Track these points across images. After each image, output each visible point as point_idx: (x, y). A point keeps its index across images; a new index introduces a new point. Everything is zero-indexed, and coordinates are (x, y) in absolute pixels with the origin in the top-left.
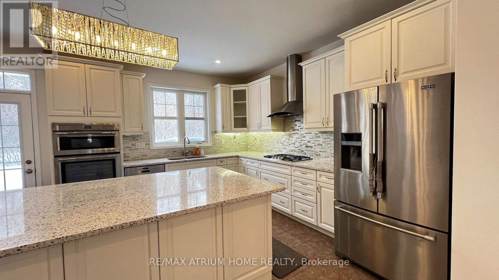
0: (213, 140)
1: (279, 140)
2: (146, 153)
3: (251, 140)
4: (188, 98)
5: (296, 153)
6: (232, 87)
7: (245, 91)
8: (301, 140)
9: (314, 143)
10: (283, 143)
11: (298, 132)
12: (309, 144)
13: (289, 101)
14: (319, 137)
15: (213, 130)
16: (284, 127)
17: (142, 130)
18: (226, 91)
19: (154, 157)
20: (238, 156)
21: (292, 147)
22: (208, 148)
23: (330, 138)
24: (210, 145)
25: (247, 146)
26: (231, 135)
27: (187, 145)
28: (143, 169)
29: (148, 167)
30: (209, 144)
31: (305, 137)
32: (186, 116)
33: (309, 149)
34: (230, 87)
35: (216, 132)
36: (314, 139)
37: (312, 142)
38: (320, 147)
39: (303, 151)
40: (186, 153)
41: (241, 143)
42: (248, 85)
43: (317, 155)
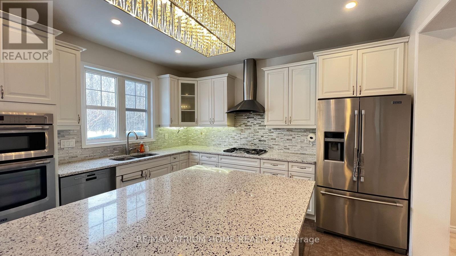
0: (157, 134)
1: (229, 134)
2: (76, 154)
3: (192, 134)
4: (129, 85)
5: (248, 146)
6: (180, 79)
7: (194, 85)
8: (254, 135)
9: (267, 138)
10: (234, 138)
11: (250, 128)
12: (262, 139)
13: (245, 99)
14: (273, 132)
15: (157, 124)
16: (235, 123)
17: (79, 123)
18: (175, 83)
19: (87, 158)
20: (189, 152)
21: (244, 141)
22: (152, 143)
23: (283, 134)
24: (154, 140)
25: (188, 140)
26: (175, 129)
27: (131, 141)
28: (88, 176)
29: (94, 173)
30: (152, 139)
31: (258, 132)
32: (127, 107)
33: (262, 142)
34: (178, 79)
35: (159, 126)
36: (268, 134)
37: (265, 137)
38: (274, 141)
39: (256, 145)
40: (129, 150)
41: (182, 137)
42: (197, 80)
43: (270, 148)
